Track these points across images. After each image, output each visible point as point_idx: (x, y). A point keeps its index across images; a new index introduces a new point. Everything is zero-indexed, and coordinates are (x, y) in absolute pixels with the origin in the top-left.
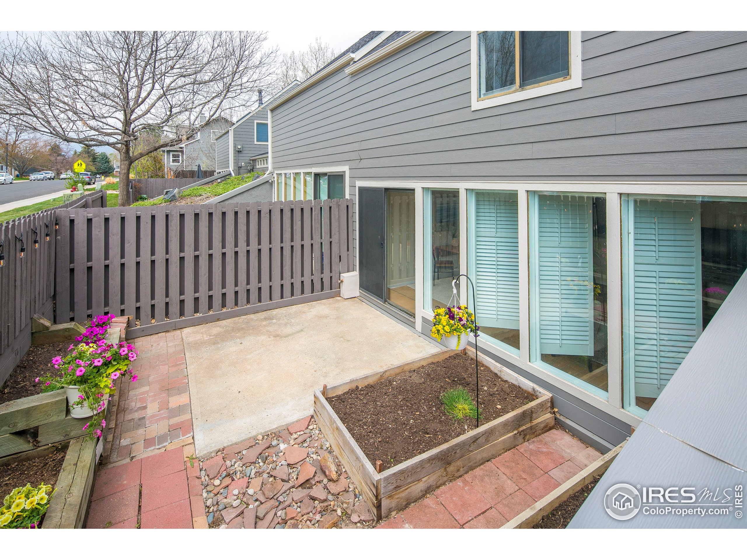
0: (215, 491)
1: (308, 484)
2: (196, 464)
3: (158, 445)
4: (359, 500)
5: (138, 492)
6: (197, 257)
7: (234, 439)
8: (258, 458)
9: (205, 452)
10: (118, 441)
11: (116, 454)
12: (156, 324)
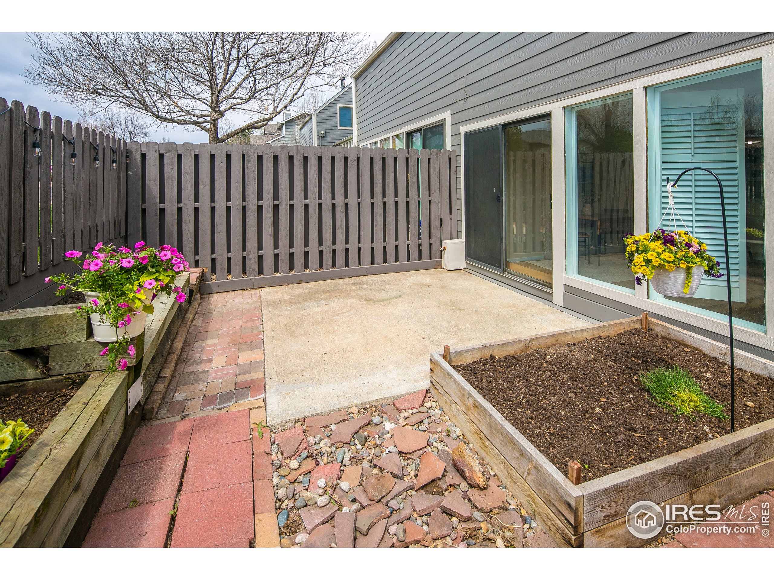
0: (292, 477)
1: (435, 487)
2: (266, 435)
3: (219, 404)
4: (531, 527)
5: (182, 462)
6: (276, 207)
7: (319, 408)
8: (353, 437)
9: (279, 420)
10: (172, 394)
11: (166, 409)
12: (232, 279)
